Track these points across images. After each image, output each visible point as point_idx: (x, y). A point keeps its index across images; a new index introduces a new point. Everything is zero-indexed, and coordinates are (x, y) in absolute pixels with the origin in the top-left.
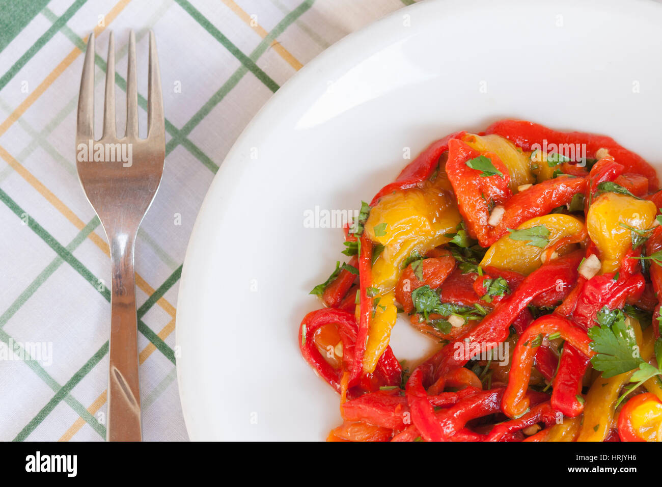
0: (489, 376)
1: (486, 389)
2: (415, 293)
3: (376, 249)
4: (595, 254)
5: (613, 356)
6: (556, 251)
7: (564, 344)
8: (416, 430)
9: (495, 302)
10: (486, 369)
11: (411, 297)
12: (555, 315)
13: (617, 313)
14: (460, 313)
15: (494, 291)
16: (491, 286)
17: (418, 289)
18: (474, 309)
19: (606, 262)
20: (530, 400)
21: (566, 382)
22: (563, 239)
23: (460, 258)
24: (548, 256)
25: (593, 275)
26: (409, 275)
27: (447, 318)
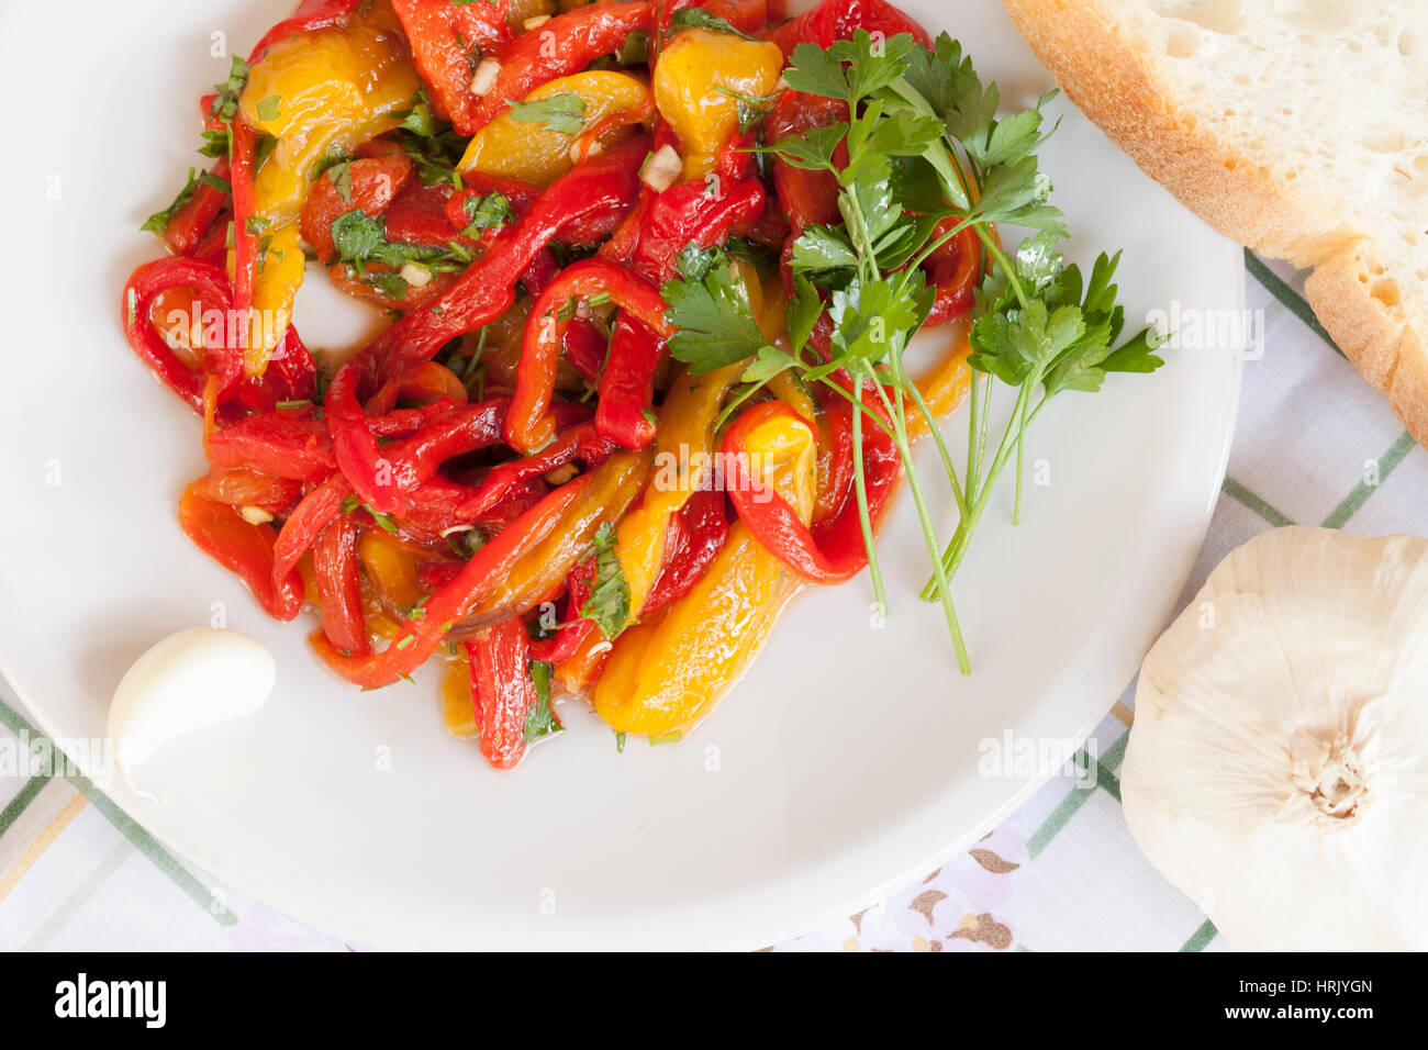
0: (480, 376)
1: (474, 401)
2: (336, 225)
3: (262, 145)
4: (671, 144)
5: (708, 333)
6: (598, 140)
7: (616, 313)
8: (345, 482)
9: (488, 239)
10: (474, 362)
11: (330, 232)
12: (600, 260)
13: (713, 253)
14: (422, 260)
15: (483, 219)
16: (477, 209)
17: (343, 218)
18: (448, 252)
19: (691, 159)
20: (557, 418)
21: (623, 385)
22: (610, 118)
23: (419, 157)
24: (584, 149)
25: (668, 184)
26: (325, 192)
27: (398, 270)
